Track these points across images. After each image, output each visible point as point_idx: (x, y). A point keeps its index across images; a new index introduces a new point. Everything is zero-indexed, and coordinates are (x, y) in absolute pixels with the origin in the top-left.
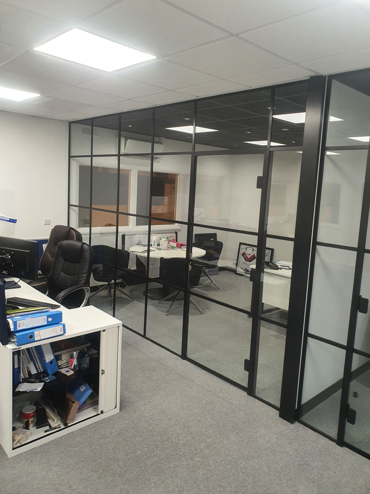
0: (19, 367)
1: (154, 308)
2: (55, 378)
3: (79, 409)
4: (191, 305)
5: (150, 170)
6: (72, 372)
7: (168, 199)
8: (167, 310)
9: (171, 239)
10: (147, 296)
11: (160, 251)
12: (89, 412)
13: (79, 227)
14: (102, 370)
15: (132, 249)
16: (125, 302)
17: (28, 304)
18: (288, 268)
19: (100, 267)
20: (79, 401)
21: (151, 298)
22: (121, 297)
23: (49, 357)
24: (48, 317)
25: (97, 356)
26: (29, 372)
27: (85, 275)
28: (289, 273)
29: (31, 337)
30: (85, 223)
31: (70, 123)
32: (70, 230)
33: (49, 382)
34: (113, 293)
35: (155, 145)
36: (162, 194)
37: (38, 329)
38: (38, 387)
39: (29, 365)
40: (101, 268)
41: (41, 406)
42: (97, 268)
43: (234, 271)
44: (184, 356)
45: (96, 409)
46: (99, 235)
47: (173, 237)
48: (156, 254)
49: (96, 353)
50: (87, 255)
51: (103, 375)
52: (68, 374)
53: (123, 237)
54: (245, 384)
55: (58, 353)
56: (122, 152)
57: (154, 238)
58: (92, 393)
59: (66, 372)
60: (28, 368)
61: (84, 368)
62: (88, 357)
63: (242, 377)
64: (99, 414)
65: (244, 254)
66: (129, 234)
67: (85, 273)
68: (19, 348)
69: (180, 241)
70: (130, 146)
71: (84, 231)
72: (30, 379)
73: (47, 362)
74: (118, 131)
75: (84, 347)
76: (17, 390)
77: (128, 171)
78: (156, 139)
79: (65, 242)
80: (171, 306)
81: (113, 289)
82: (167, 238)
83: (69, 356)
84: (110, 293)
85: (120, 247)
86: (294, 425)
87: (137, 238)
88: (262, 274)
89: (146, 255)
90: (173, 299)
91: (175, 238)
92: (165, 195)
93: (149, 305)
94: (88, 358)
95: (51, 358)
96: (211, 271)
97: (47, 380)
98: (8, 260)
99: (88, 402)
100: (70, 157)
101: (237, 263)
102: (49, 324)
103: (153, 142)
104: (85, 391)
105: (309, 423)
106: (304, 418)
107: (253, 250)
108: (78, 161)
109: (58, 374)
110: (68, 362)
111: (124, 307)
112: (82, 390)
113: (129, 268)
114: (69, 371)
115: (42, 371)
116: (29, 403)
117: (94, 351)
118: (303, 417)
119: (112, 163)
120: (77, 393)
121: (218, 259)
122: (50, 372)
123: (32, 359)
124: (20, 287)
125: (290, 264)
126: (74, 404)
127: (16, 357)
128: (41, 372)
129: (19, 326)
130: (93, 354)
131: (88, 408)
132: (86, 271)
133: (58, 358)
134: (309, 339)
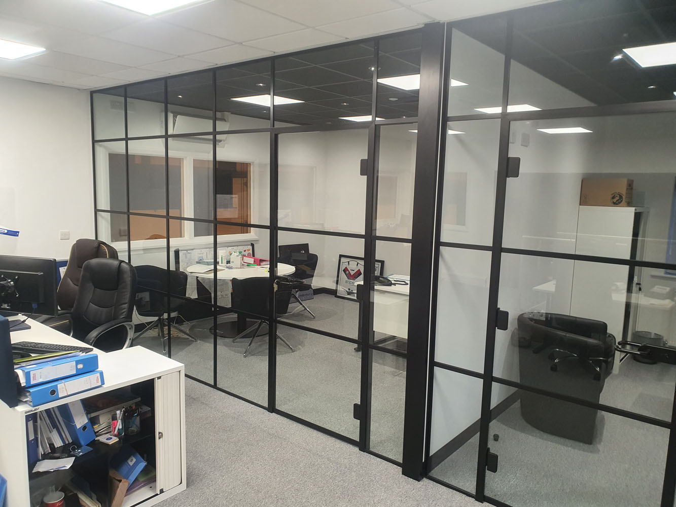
0: (36, 439)
1: (226, 348)
2: (92, 449)
3: (128, 490)
4: (278, 341)
5: (211, 158)
6: (115, 440)
7: (239, 198)
8: (244, 350)
9: (246, 253)
10: (216, 333)
11: (232, 270)
12: (143, 493)
13: (112, 241)
14: (159, 433)
15: (189, 270)
16: (184, 343)
17: (44, 349)
18: (403, 283)
19: (146, 296)
20: (127, 477)
21: (223, 336)
22: (178, 338)
23: (80, 421)
24: (78, 362)
25: (149, 415)
26: (52, 445)
27: (126, 306)
28: (406, 290)
29: (53, 392)
30: (120, 236)
31: (92, 93)
32: (99, 246)
33: (82, 455)
34: (166, 332)
35: (217, 122)
36: (229, 192)
37: (63, 381)
38: (67, 463)
39: (50, 435)
40: (148, 299)
41: (72, 492)
42: (141, 298)
43: (333, 293)
44: (272, 408)
45: (153, 488)
46: (142, 252)
47: (249, 250)
48: (226, 274)
49: (149, 410)
50: (128, 278)
51: (161, 439)
52: (111, 442)
53: (177, 253)
54: (356, 437)
55: (93, 415)
56: (170, 132)
57: (221, 252)
58: (146, 466)
59: (107, 439)
60: (49, 439)
61: (133, 431)
62: (137, 416)
63: (352, 429)
64: (157, 495)
65: (345, 270)
66: (186, 248)
67: (126, 303)
68: (36, 410)
69: (258, 255)
70: (181, 124)
71: (120, 246)
72: (54, 453)
73: (78, 428)
74: (163, 104)
75: (132, 403)
76: (35, 470)
77: (180, 161)
78: (219, 115)
79: (94, 261)
80: (250, 344)
81: (167, 327)
82: (240, 253)
83: (110, 417)
84: (163, 331)
85: (172, 268)
86: (421, 483)
87: (196, 255)
88: (371, 292)
89: (212, 276)
90: (253, 335)
91: (251, 252)
92: (234, 193)
93: (219, 345)
94: (138, 418)
95: (83, 422)
96: (303, 295)
97: (80, 453)
98: (10, 287)
99: (141, 480)
100: (94, 142)
101: (337, 281)
102: (79, 374)
103: (215, 120)
104: (136, 464)
105: (441, 479)
106: (434, 473)
107: (358, 263)
108: (105, 147)
109: (94, 444)
110: (109, 427)
111: (183, 349)
112: (131, 464)
113: (187, 296)
114: (111, 438)
115: (71, 441)
116: (54, 487)
117: (146, 409)
118: (432, 471)
119: (155, 148)
120: (124, 469)
121: (312, 276)
122: (82, 443)
123: (55, 426)
124: (29, 328)
125: (407, 278)
126: (121, 484)
127: (31, 423)
128: (69, 443)
129: (34, 378)
130: (146, 413)
131: (140, 488)
132: (127, 300)
133: (93, 421)
134: (436, 369)
